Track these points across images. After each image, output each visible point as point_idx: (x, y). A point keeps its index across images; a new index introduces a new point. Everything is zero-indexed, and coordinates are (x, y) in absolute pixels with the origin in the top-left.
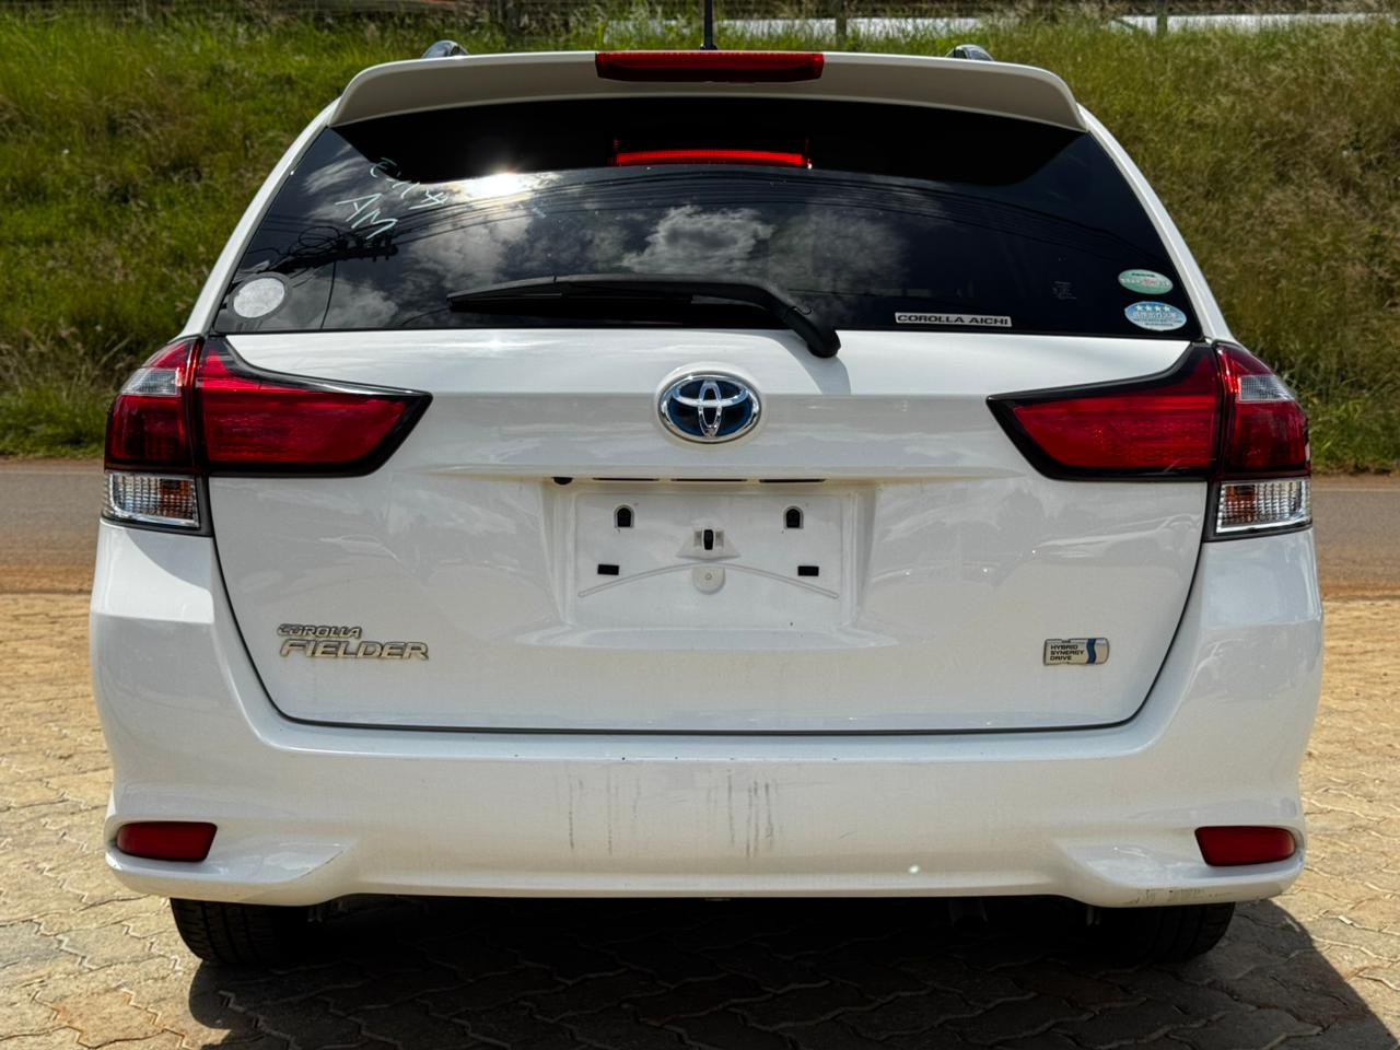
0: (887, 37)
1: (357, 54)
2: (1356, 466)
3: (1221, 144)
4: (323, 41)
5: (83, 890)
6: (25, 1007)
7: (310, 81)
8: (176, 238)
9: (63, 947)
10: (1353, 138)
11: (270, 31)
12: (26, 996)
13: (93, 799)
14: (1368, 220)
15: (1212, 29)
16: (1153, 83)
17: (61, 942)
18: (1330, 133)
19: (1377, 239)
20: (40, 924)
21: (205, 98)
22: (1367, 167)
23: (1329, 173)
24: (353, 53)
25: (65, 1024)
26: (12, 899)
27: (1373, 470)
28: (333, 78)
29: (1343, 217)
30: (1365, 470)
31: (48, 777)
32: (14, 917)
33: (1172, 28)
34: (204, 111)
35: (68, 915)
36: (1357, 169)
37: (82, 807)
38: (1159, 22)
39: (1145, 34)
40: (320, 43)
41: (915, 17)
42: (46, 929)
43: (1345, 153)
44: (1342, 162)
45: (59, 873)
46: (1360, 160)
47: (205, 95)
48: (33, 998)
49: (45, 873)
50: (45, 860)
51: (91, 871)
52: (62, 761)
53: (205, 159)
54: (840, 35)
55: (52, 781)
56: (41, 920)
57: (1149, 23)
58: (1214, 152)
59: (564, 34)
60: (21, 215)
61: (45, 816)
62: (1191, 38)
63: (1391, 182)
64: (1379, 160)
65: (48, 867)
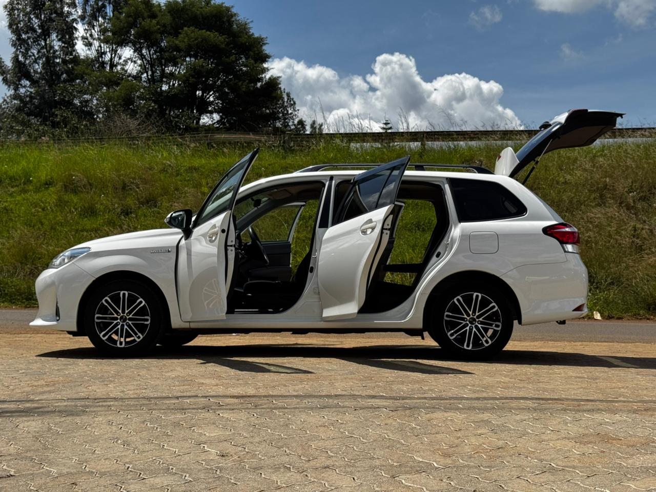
2: (608, 316)
7: (204, 168)
18: (622, 186)
21: (161, 176)
23: (622, 202)
27: (616, 318)
30: (613, 317)
34: (160, 180)
60: (86, 221)
64: (644, 197)
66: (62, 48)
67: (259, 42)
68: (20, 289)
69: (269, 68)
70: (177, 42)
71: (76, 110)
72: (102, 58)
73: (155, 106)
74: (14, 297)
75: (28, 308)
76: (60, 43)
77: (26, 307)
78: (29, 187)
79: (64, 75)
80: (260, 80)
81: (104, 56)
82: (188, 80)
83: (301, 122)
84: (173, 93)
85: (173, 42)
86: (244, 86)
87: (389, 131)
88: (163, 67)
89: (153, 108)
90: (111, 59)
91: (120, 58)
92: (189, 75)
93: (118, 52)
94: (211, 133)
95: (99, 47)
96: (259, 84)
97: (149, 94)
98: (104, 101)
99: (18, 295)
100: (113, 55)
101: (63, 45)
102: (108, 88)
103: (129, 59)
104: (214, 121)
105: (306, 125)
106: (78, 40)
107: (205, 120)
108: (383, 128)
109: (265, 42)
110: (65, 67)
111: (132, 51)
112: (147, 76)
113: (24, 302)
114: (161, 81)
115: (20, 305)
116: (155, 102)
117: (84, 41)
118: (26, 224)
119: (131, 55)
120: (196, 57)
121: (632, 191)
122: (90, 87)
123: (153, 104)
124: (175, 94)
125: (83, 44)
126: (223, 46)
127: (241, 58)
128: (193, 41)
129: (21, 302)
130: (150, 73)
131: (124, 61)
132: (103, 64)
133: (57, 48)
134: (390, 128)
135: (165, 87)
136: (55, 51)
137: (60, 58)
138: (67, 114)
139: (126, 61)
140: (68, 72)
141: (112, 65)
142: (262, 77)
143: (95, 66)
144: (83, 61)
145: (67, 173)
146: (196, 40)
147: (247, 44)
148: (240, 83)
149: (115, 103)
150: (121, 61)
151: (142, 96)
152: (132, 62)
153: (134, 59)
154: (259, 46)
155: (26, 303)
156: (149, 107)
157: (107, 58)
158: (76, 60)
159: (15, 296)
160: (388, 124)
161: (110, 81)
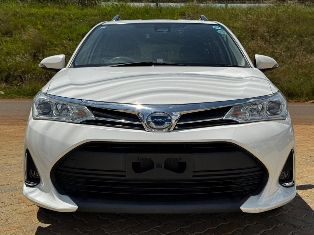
0: (167, 7)
1: (48, 8)
3: (240, 32)
4: (40, 6)
5: (18, 179)
6: (13, 199)
7: (37, 14)
8: (7, 49)
9: (17, 189)
10: (268, 31)
11: (28, 3)
12: (12, 197)
13: (14, 163)
14: (271, 48)
15: (237, 7)
16: (225, 18)
17: (16, 188)
18: (263, 29)
19: (273, 52)
20: (11, 185)
21: (13, 18)
22: (270, 37)
23: (263, 38)
24: (47, 9)
25: (22, 202)
26: (3, 180)
28: (43, 14)
29: (266, 48)
31: (3, 159)
32: (5, 184)
33: (228, 7)
34: (13, 21)
35: (16, 183)
36: (268, 38)
37: (12, 164)
38: (226, 5)
39: (223, 8)
40: (39, 6)
41: (173, 3)
42: (12, 186)
43: (266, 34)
44: (265, 35)
45: (12, 176)
46: (269, 35)
47: (13, 17)
48: (14, 198)
49: (9, 176)
50: (8, 174)
51: (19, 175)
52: (5, 156)
53: (13, 32)
54: (157, 7)
55: (4, 160)
56: (11, 184)
57: (224, 5)
58: (238, 33)
59: (95, 5)
61: (5, 166)
62: (233, 9)
63: (276, 40)
64: (273, 36)
65: (9, 175)
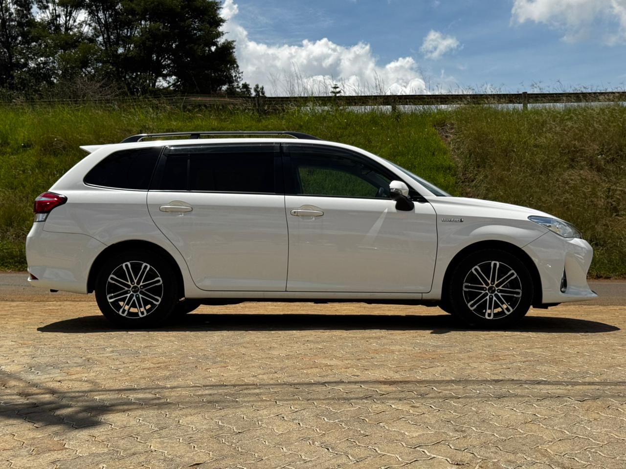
0: (412, 112)
10: (601, 150)
15: (545, 109)
18: (592, 148)
22: (607, 162)
23: (591, 164)
30: (600, 277)
33: (529, 108)
36: (603, 163)
38: (524, 106)
39: (518, 111)
43: (599, 157)
44: (597, 159)
46: (605, 159)
54: (393, 112)
57: (520, 106)
59: (282, 112)
62: (536, 112)
63: (618, 168)
64: (612, 159)
66: (17, 11)
67: (214, 7)
68: (12, 253)
69: (224, 32)
70: (133, 5)
71: (34, 73)
72: (57, 20)
73: (113, 68)
74: (6, 261)
75: (22, 271)
76: (15, 6)
77: (19, 270)
78: (6, 149)
79: (20, 38)
80: (215, 44)
81: (58, 19)
82: (144, 43)
83: (245, 86)
84: (130, 56)
85: (129, 5)
86: (200, 50)
87: (338, 95)
88: (119, 31)
89: (111, 71)
90: (66, 22)
91: (75, 21)
92: (146, 38)
93: (73, 15)
94: (187, 96)
95: (53, 10)
96: (213, 49)
97: (106, 56)
98: (63, 63)
99: (10, 259)
100: (68, 18)
101: (19, 8)
102: (65, 50)
103: (83, 22)
104: (170, 84)
105: (251, 89)
106: (33, 3)
107: (162, 83)
108: (333, 92)
109: (219, 6)
110: (21, 29)
111: (87, 13)
112: (104, 39)
113: (17, 267)
114: (118, 44)
115: (13, 268)
116: (112, 64)
117: (38, 5)
118: (6, 186)
119: (85, 17)
120: (150, 20)
121: (602, 153)
122: (48, 50)
123: (111, 67)
124: (132, 56)
125: (38, 7)
126: (179, 10)
127: (195, 22)
128: (149, 5)
129: (14, 265)
130: (106, 36)
131: (79, 24)
132: (58, 27)
133: (13, 10)
134: (339, 92)
135: (121, 51)
136: (11, 14)
137: (15, 21)
138: (25, 77)
139: (81, 25)
140: (24, 35)
141: (68, 29)
142: (217, 41)
143: (51, 29)
144: (40, 24)
145: (45, 136)
146: (151, 4)
147: (202, 8)
148: (196, 47)
149: (74, 65)
150: (76, 24)
151: (100, 59)
152: (86, 25)
153: (88, 22)
154: (214, 10)
155: (19, 267)
156: (107, 69)
157: (62, 20)
158: (32, 23)
159: (7, 259)
160: (337, 87)
161: (67, 43)
